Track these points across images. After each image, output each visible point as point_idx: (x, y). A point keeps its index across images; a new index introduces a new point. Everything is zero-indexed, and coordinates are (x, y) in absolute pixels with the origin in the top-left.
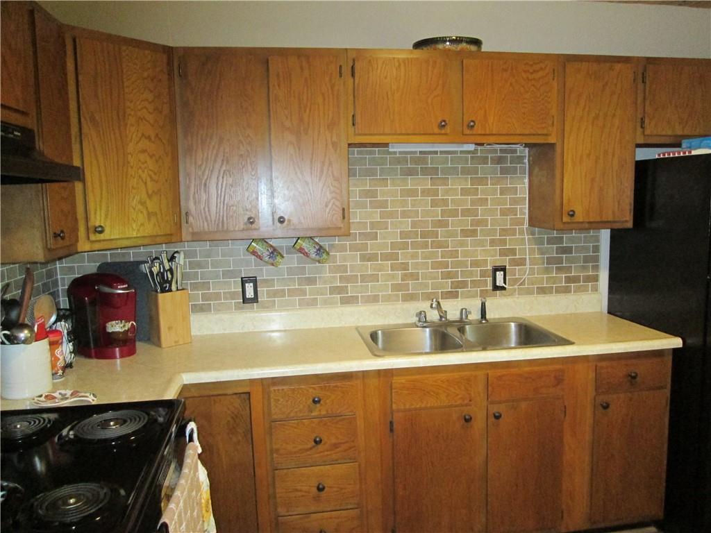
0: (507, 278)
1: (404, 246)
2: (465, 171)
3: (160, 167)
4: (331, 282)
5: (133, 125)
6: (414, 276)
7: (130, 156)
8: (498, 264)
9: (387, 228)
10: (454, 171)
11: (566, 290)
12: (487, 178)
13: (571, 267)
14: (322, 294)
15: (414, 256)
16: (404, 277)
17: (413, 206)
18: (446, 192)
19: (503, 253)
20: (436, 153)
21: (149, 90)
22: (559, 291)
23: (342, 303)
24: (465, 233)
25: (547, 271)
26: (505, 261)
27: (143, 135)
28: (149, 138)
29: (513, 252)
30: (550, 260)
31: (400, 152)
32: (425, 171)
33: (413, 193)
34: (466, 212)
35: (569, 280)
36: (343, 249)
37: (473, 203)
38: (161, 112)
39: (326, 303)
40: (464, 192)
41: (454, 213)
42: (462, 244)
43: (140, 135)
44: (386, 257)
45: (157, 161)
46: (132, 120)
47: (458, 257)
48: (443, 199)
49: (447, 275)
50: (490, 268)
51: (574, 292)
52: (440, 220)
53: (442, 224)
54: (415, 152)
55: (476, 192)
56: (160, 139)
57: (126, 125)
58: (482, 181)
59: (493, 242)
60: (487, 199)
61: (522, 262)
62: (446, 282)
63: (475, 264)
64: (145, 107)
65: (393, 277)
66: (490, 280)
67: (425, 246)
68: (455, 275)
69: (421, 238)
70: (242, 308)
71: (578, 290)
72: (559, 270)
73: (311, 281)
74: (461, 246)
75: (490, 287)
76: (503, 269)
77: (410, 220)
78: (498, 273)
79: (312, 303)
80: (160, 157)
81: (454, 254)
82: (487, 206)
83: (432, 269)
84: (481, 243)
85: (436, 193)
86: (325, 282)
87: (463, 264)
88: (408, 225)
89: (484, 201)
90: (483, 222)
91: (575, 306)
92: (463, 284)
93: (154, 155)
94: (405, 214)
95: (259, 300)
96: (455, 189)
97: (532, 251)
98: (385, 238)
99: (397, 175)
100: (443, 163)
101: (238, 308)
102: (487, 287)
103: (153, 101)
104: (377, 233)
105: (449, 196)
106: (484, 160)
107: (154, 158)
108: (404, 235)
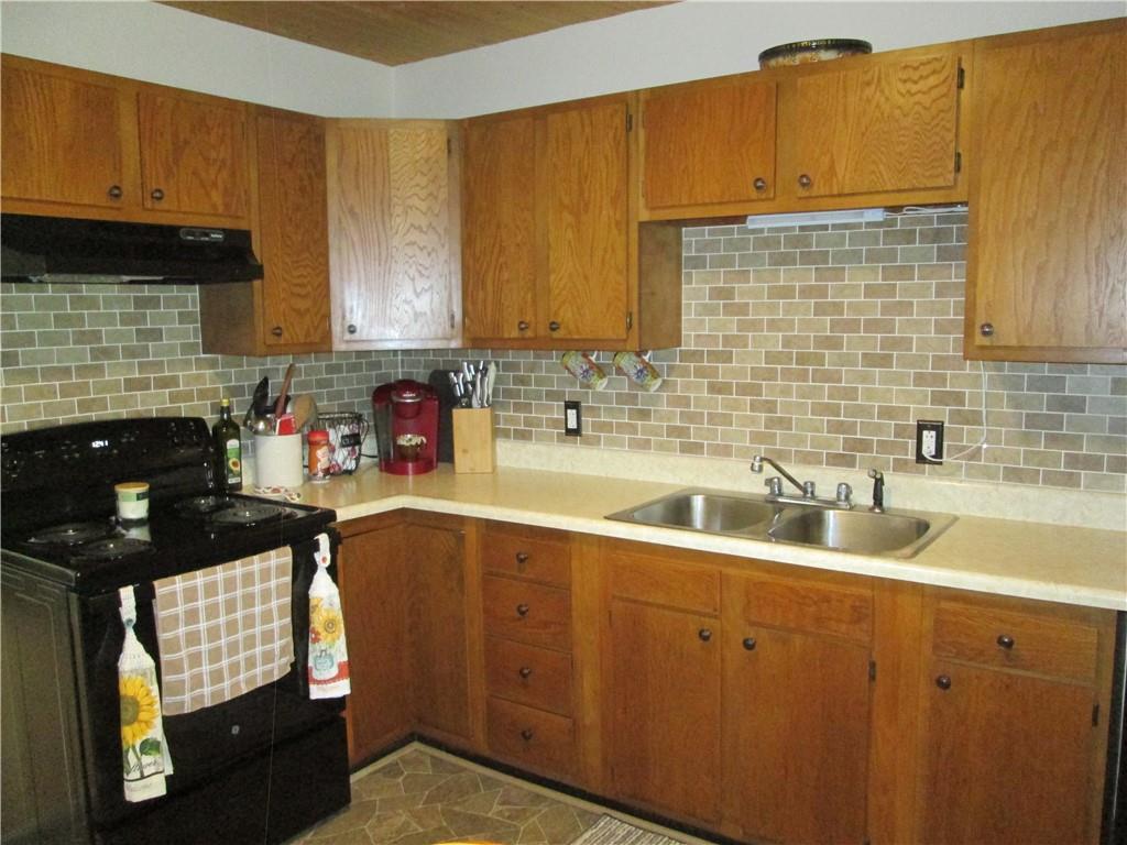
0: (945, 444)
1: (771, 375)
2: (873, 257)
3: (432, 260)
4: (669, 420)
5: (398, 216)
6: (785, 423)
7: (394, 250)
8: (929, 417)
9: (746, 346)
10: (855, 256)
11: (1070, 481)
12: (912, 267)
13: (1082, 436)
14: (656, 435)
15: (786, 391)
16: (770, 423)
17: (787, 312)
18: (841, 291)
19: (939, 399)
20: (825, 227)
21: (422, 173)
22: (1052, 480)
23: (682, 451)
24: (870, 360)
25: (1026, 439)
26: (943, 413)
27: (412, 225)
28: (420, 229)
29: (958, 398)
30: (1032, 421)
31: (770, 230)
32: (808, 258)
33: (786, 292)
34: (872, 325)
35: (1073, 461)
36: (685, 373)
37: (886, 309)
38: (436, 198)
39: (661, 447)
40: (870, 291)
41: (851, 326)
42: (865, 378)
43: (407, 226)
44: (744, 390)
45: (429, 254)
46: (398, 210)
47: (857, 400)
48: (834, 303)
49: (838, 428)
50: (913, 422)
51: (1086, 487)
52: (827, 337)
53: (833, 343)
54: (793, 228)
55: (891, 290)
56: (434, 228)
57: (391, 215)
58: (905, 272)
59: (920, 379)
60: (911, 304)
61: (974, 419)
62: (836, 439)
63: (887, 413)
64: (416, 195)
65: (753, 421)
66: (912, 443)
67: (803, 376)
68: (851, 428)
69: (797, 364)
70: (564, 441)
71: (1094, 485)
72: (1053, 440)
73: (645, 415)
74: (862, 382)
75: (912, 456)
76: (938, 429)
77: (781, 334)
78: (925, 433)
79: (644, 445)
80: (433, 249)
81: (850, 394)
82: (912, 315)
83: (812, 414)
84: (899, 379)
85: (822, 292)
86: (661, 419)
87: (865, 411)
88: (778, 341)
89: (905, 308)
90: (904, 343)
91: (1082, 514)
92: (864, 446)
93: (425, 247)
94: (773, 325)
95: (583, 433)
96: (855, 287)
97: (993, 400)
98: (743, 361)
99: (763, 264)
100: (836, 245)
101: (560, 440)
102: (907, 455)
103: (426, 186)
104: (731, 352)
105: (844, 297)
106: (909, 237)
107: (425, 251)
108: (770, 358)
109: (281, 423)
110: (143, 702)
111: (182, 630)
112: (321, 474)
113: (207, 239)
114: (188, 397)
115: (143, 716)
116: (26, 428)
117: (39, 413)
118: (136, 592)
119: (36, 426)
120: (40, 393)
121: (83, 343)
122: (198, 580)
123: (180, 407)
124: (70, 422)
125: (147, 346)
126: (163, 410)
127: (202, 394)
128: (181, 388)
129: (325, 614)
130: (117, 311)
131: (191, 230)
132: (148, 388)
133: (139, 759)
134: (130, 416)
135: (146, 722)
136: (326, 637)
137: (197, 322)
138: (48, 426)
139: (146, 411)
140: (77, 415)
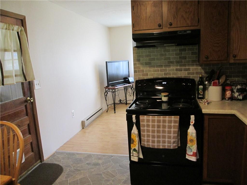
109: (213, 83)
110: (135, 140)
111: (146, 128)
112: (227, 99)
113: (186, 33)
114: (193, 73)
115: (134, 143)
116: (152, 78)
117: (155, 75)
118: (136, 116)
119: (155, 78)
120: (156, 71)
121: (166, 60)
122: (150, 118)
123: (190, 76)
124: (162, 77)
125: (182, 61)
126: (185, 76)
127: (197, 73)
128: (191, 71)
129: (190, 137)
130: (175, 52)
131: (181, 31)
132: (182, 71)
133: (133, 152)
134: (176, 77)
135: (135, 145)
136: (190, 144)
137: (197, 54)
138: (157, 78)
139: (181, 76)
140: (164, 76)
